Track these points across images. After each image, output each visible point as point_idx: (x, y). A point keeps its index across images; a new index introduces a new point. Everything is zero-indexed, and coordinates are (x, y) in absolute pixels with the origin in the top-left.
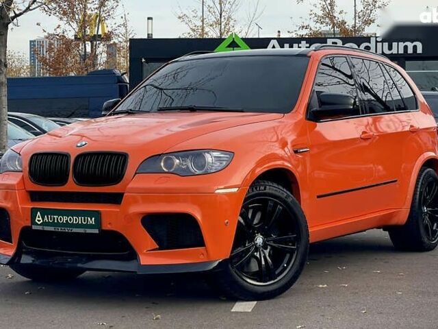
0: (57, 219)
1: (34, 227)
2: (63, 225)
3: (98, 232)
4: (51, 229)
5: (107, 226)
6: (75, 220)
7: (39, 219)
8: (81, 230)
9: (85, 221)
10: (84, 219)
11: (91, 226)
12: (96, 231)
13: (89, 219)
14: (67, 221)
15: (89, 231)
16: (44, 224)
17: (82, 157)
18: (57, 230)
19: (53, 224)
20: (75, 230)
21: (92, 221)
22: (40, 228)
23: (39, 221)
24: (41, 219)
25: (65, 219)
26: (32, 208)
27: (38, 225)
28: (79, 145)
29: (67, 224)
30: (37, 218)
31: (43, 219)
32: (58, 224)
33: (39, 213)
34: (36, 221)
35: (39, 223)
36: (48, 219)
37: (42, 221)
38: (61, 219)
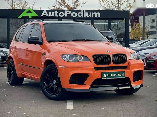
0: (112, 75)
1: (103, 78)
3: (124, 78)
4: (110, 78)
5: (126, 76)
6: (118, 75)
7: (105, 75)
8: (120, 78)
11: (123, 76)
15: (122, 78)
16: (107, 77)
19: (110, 77)
20: (118, 78)
21: (123, 75)
22: (105, 78)
23: (105, 76)
24: (106, 75)
27: (104, 77)
29: (115, 76)
30: (104, 75)
33: (105, 74)
34: (104, 76)
35: (105, 77)
36: (109, 75)
37: (106, 76)
38: (113, 75)
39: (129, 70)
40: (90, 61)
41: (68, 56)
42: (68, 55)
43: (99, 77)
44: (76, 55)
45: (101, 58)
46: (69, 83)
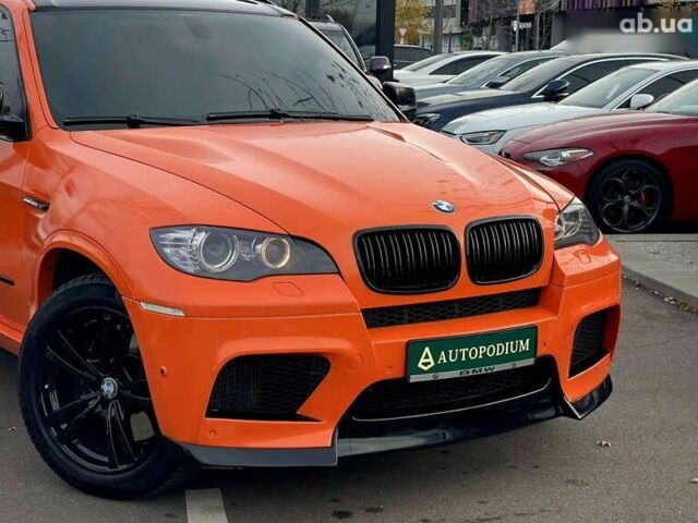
0: (467, 353)
1: (414, 379)
2: (478, 363)
3: (532, 363)
4: (455, 374)
6: (499, 349)
7: (426, 360)
8: (508, 366)
9: (514, 349)
10: (514, 345)
11: (524, 355)
12: (530, 362)
13: (521, 342)
14: (485, 354)
15: (520, 364)
16: (438, 368)
18: (465, 375)
19: (458, 365)
20: (498, 368)
21: (525, 345)
22: (429, 377)
23: (426, 364)
24: (431, 360)
25: (482, 351)
27: (422, 372)
29: (486, 360)
30: (422, 360)
31: (436, 358)
32: (469, 363)
33: (427, 349)
34: (420, 365)
35: (426, 368)
36: (447, 358)
37: (433, 364)
38: (473, 352)
39: (556, 313)
40: (339, 273)
41: (202, 237)
42: (200, 231)
43: (395, 373)
44: (250, 235)
45: (403, 249)
46: (210, 414)
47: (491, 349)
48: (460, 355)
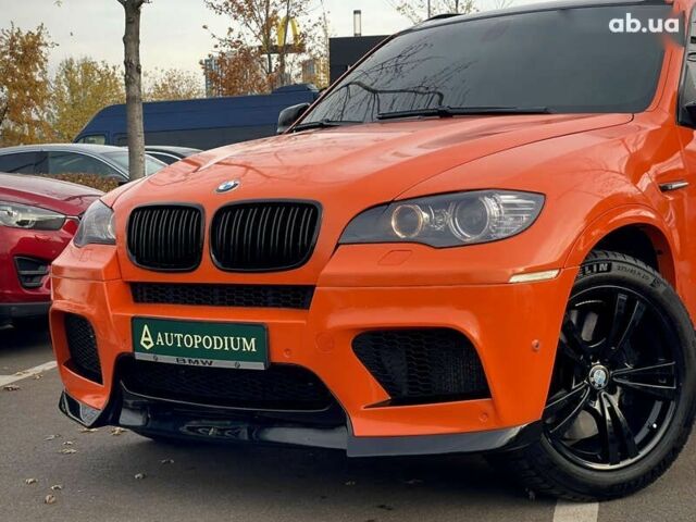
0: (182, 340)
1: (139, 356)
4: (171, 360)
5: (281, 357)
6: (216, 342)
7: (146, 340)
8: (230, 364)
9: (236, 346)
10: (235, 341)
11: (249, 356)
12: (260, 366)
13: (244, 339)
14: (200, 344)
15: (245, 365)
16: (156, 350)
17: (228, 212)
18: (181, 363)
19: (173, 350)
20: (217, 364)
22: (149, 358)
23: (147, 343)
24: (150, 339)
25: (196, 340)
26: (133, 318)
27: (145, 351)
28: (221, 187)
30: (143, 339)
31: (155, 339)
32: (183, 351)
33: (146, 328)
34: (142, 343)
35: (147, 347)
36: (165, 342)
38: (189, 341)
47: (207, 340)
48: (175, 339)
